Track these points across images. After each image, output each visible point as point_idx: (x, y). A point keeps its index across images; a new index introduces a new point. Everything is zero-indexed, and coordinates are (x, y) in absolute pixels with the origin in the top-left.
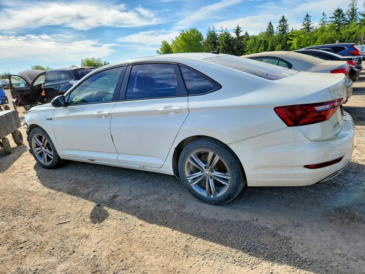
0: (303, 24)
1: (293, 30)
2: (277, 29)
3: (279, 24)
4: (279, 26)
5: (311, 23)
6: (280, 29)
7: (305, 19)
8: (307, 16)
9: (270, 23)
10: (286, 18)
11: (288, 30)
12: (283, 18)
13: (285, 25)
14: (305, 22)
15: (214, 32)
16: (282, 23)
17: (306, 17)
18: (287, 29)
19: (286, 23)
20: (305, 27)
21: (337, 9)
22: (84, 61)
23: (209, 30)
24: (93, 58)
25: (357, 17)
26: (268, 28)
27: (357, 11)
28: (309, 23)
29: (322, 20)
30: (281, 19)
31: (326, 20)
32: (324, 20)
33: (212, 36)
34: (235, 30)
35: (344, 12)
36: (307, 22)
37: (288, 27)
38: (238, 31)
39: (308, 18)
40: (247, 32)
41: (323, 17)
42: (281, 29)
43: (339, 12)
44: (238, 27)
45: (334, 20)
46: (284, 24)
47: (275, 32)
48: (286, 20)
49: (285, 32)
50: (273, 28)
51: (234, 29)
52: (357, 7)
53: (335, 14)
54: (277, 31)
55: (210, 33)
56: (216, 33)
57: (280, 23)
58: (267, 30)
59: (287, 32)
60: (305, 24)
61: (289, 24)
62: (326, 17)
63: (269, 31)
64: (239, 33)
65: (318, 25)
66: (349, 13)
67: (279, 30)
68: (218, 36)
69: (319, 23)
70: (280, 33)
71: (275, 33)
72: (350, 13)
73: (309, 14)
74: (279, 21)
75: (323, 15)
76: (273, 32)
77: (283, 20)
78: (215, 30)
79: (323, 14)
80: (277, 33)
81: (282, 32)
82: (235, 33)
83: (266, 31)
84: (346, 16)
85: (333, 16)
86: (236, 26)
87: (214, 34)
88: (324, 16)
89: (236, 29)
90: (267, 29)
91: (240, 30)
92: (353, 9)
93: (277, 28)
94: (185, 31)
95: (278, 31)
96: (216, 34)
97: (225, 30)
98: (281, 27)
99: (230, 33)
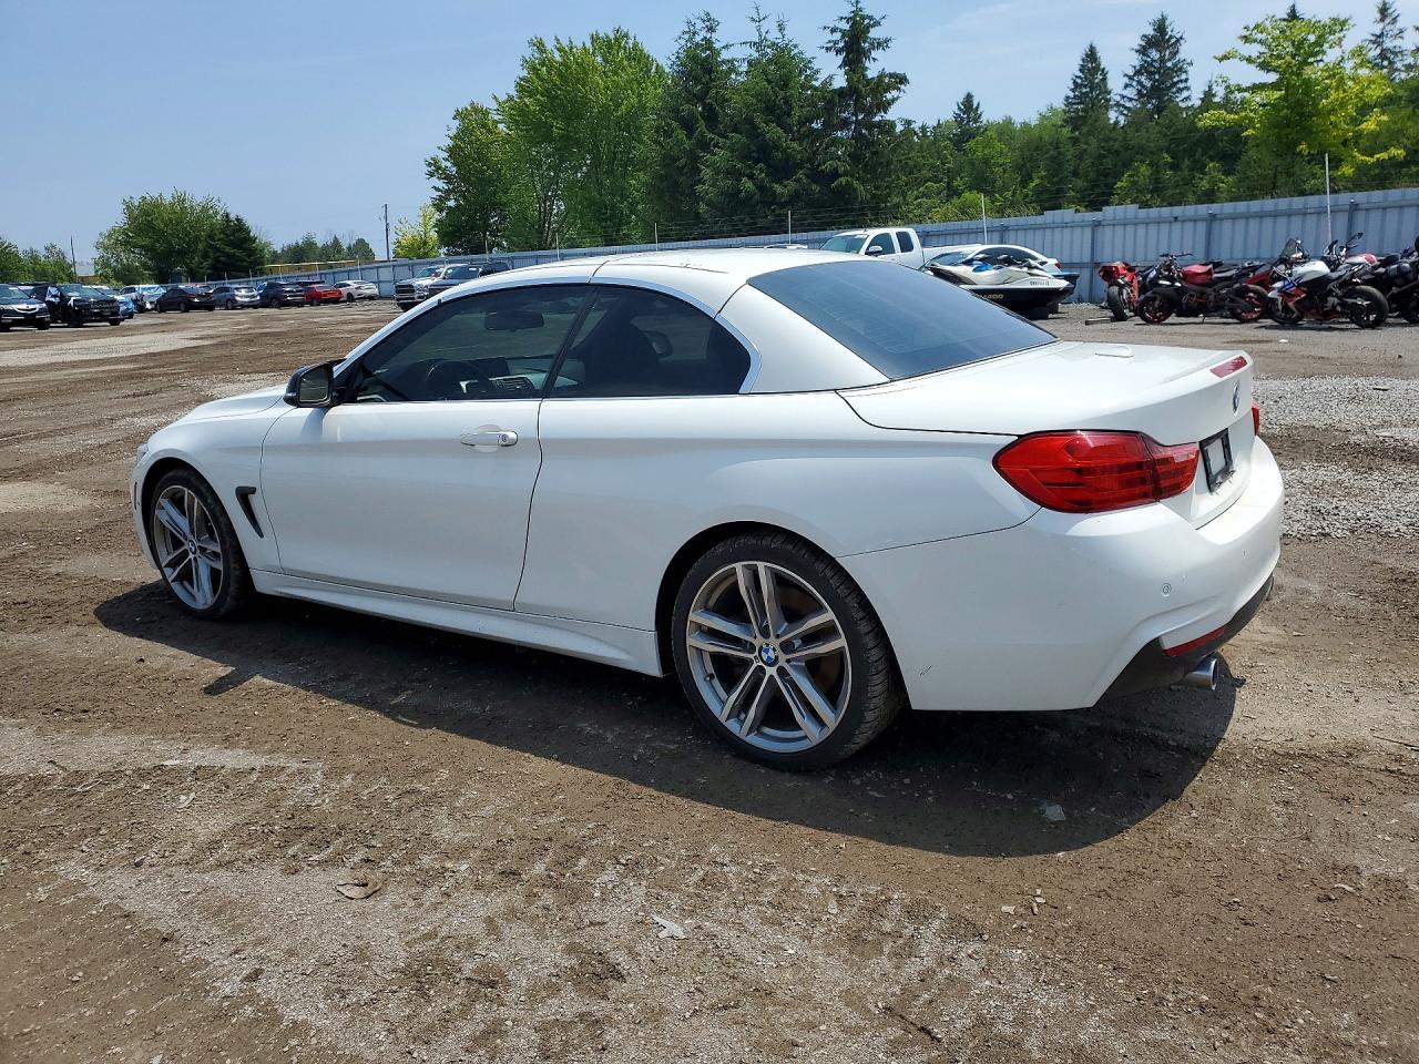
1: (1209, 94)
2: (1126, 86)
3: (1135, 59)
4: (1138, 73)
6: (1139, 83)
9: (1091, 55)
10: (1174, 28)
11: (1185, 94)
12: (1161, 27)
13: (1169, 64)
15: (711, 50)
16: (1155, 54)
18: (1181, 85)
19: (1174, 54)
23: (687, 36)
26: (1079, 81)
29: (1376, 40)
30: (1150, 31)
31: (1398, 42)
32: (1388, 44)
34: (837, 36)
37: (1183, 77)
38: (855, 44)
40: (969, 97)
41: (1381, 25)
42: (1148, 84)
44: (860, 15)
46: (1162, 60)
47: (1118, 98)
48: (1178, 41)
49: (1171, 100)
50: (1104, 79)
51: (833, 31)
54: (1125, 93)
56: (725, 55)
57: (1143, 51)
58: (1073, 91)
59: (1183, 105)
61: (1191, 63)
62: (1399, 25)
63: (1085, 95)
64: (866, 54)
67: (1139, 92)
68: (733, 75)
70: (1142, 105)
71: (1118, 104)
73: (1300, 11)
74: (1138, 42)
75: (1378, 16)
76: (1108, 100)
77: (1160, 39)
78: (719, 37)
79: (1384, 11)
80: (1128, 104)
81: (1154, 102)
82: (838, 52)
83: (1071, 95)
86: (847, 11)
87: (714, 63)
88: (1387, 21)
89: (847, 27)
90: (1075, 82)
91: (874, 33)
93: (1126, 80)
94: (550, 45)
95: (1131, 93)
96: (725, 61)
97: (775, 37)
98: (1150, 74)
99: (807, 55)
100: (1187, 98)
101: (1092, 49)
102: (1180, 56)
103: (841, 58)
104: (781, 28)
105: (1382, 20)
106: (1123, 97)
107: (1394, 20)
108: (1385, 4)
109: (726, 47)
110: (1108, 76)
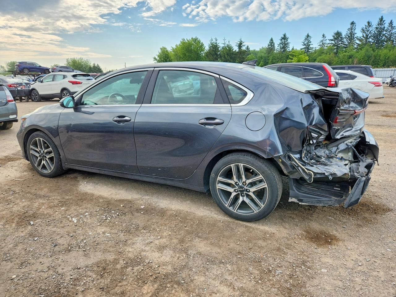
0: (303, 44)
1: (293, 49)
2: (278, 46)
3: (280, 42)
4: (280, 44)
5: (311, 43)
6: (280, 46)
7: (306, 39)
8: (308, 36)
10: (287, 36)
11: (289, 48)
12: (285, 35)
13: (286, 43)
14: (306, 42)
15: (216, 44)
16: (283, 40)
17: (306, 37)
18: (288, 47)
19: (287, 41)
20: (305, 47)
21: (336, 32)
22: (70, 61)
23: (211, 41)
24: (81, 59)
25: (355, 41)
26: (269, 45)
27: (356, 36)
28: (309, 44)
29: (322, 41)
30: (283, 36)
31: (325, 42)
33: (214, 47)
34: (238, 44)
35: (343, 36)
36: (307, 42)
37: (288, 45)
38: (240, 46)
39: (309, 38)
40: (248, 46)
42: (282, 46)
43: (338, 35)
44: (241, 41)
45: (333, 42)
46: (285, 42)
48: (288, 38)
49: (286, 50)
50: (274, 45)
51: (237, 43)
52: (356, 31)
53: (334, 36)
54: (278, 48)
55: (212, 44)
57: (281, 40)
59: (288, 51)
60: (305, 44)
61: (290, 43)
62: (326, 38)
63: (270, 47)
65: (318, 46)
66: (347, 37)
67: (280, 48)
68: (220, 48)
69: (319, 44)
70: (281, 50)
71: (276, 50)
72: (349, 37)
73: (309, 34)
74: (280, 38)
75: (322, 36)
76: (274, 49)
77: (284, 38)
78: (218, 42)
79: (323, 36)
80: (278, 50)
81: (283, 50)
83: (268, 47)
84: (345, 40)
85: (332, 38)
86: (239, 40)
87: (216, 46)
88: (324, 37)
91: (243, 44)
92: (351, 33)
93: (278, 45)
94: (186, 40)
95: (279, 48)
96: (218, 46)
97: (227, 43)
98: (282, 44)
99: (232, 46)
100: (289, 49)
101: (272, 39)
102: (288, 41)
103: (238, 47)
104: (229, 42)
105: (323, 37)
106: (277, 48)
107: (325, 37)
108: (324, 34)
109: (219, 43)
110: (275, 44)
